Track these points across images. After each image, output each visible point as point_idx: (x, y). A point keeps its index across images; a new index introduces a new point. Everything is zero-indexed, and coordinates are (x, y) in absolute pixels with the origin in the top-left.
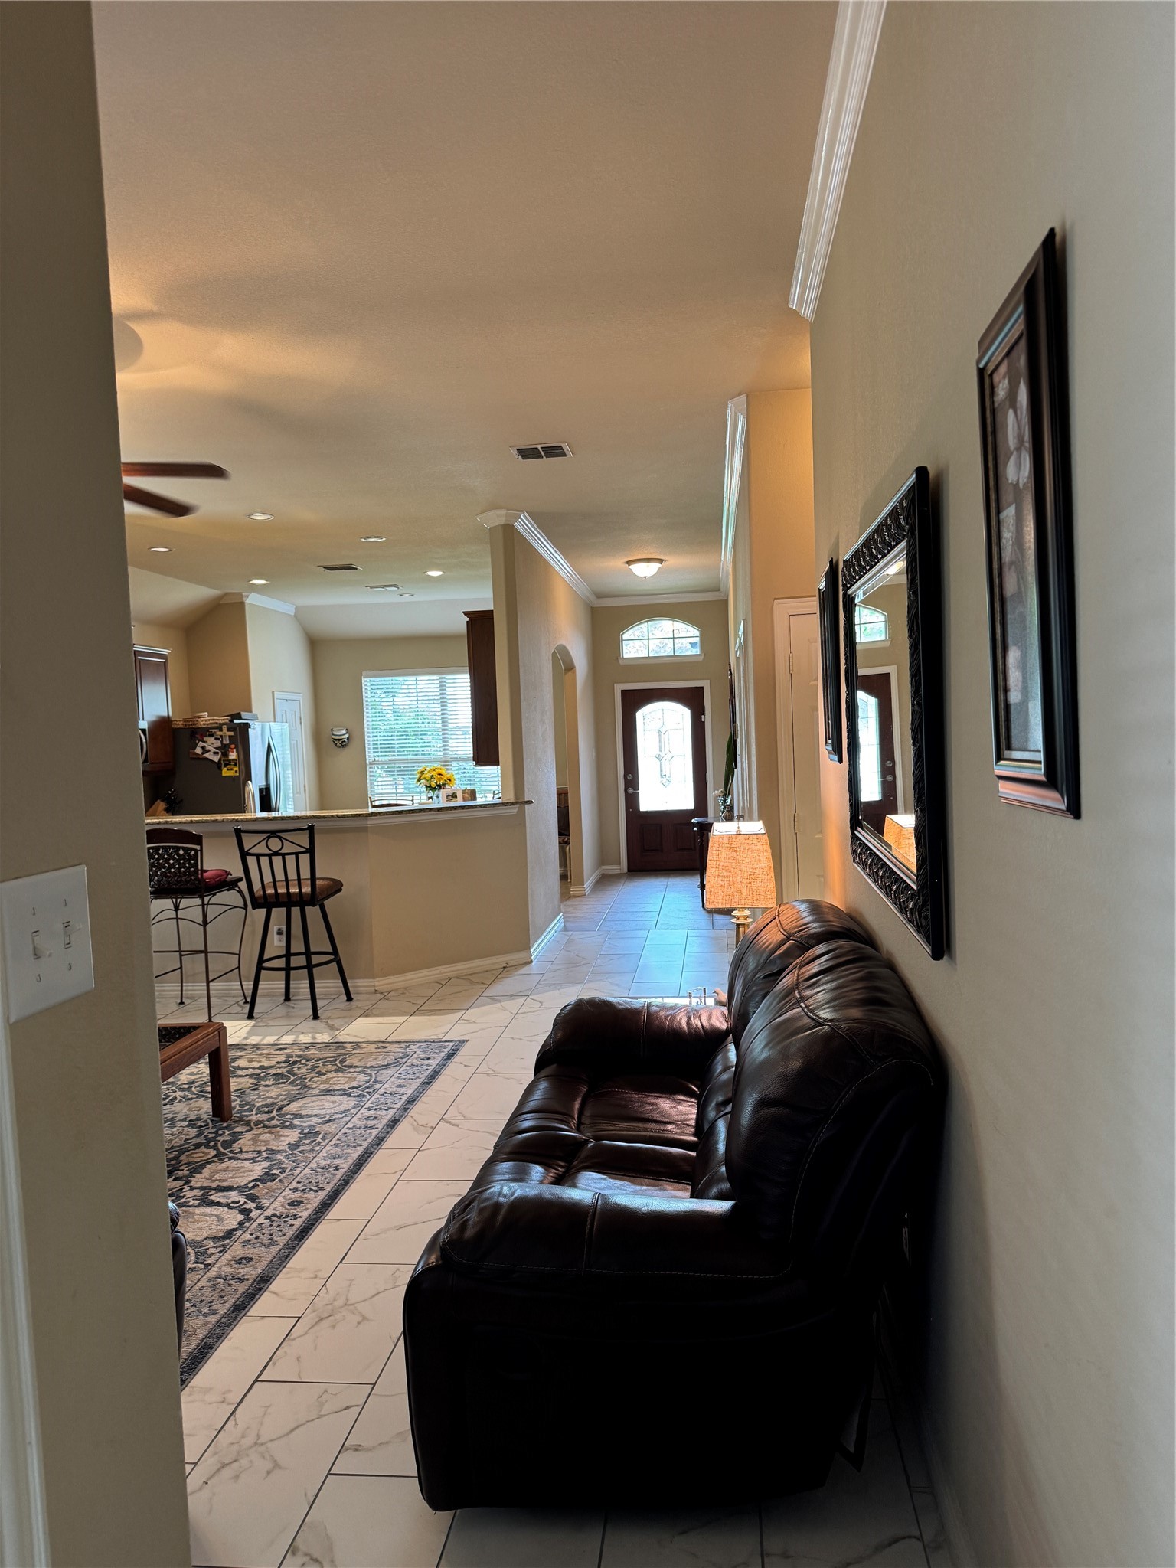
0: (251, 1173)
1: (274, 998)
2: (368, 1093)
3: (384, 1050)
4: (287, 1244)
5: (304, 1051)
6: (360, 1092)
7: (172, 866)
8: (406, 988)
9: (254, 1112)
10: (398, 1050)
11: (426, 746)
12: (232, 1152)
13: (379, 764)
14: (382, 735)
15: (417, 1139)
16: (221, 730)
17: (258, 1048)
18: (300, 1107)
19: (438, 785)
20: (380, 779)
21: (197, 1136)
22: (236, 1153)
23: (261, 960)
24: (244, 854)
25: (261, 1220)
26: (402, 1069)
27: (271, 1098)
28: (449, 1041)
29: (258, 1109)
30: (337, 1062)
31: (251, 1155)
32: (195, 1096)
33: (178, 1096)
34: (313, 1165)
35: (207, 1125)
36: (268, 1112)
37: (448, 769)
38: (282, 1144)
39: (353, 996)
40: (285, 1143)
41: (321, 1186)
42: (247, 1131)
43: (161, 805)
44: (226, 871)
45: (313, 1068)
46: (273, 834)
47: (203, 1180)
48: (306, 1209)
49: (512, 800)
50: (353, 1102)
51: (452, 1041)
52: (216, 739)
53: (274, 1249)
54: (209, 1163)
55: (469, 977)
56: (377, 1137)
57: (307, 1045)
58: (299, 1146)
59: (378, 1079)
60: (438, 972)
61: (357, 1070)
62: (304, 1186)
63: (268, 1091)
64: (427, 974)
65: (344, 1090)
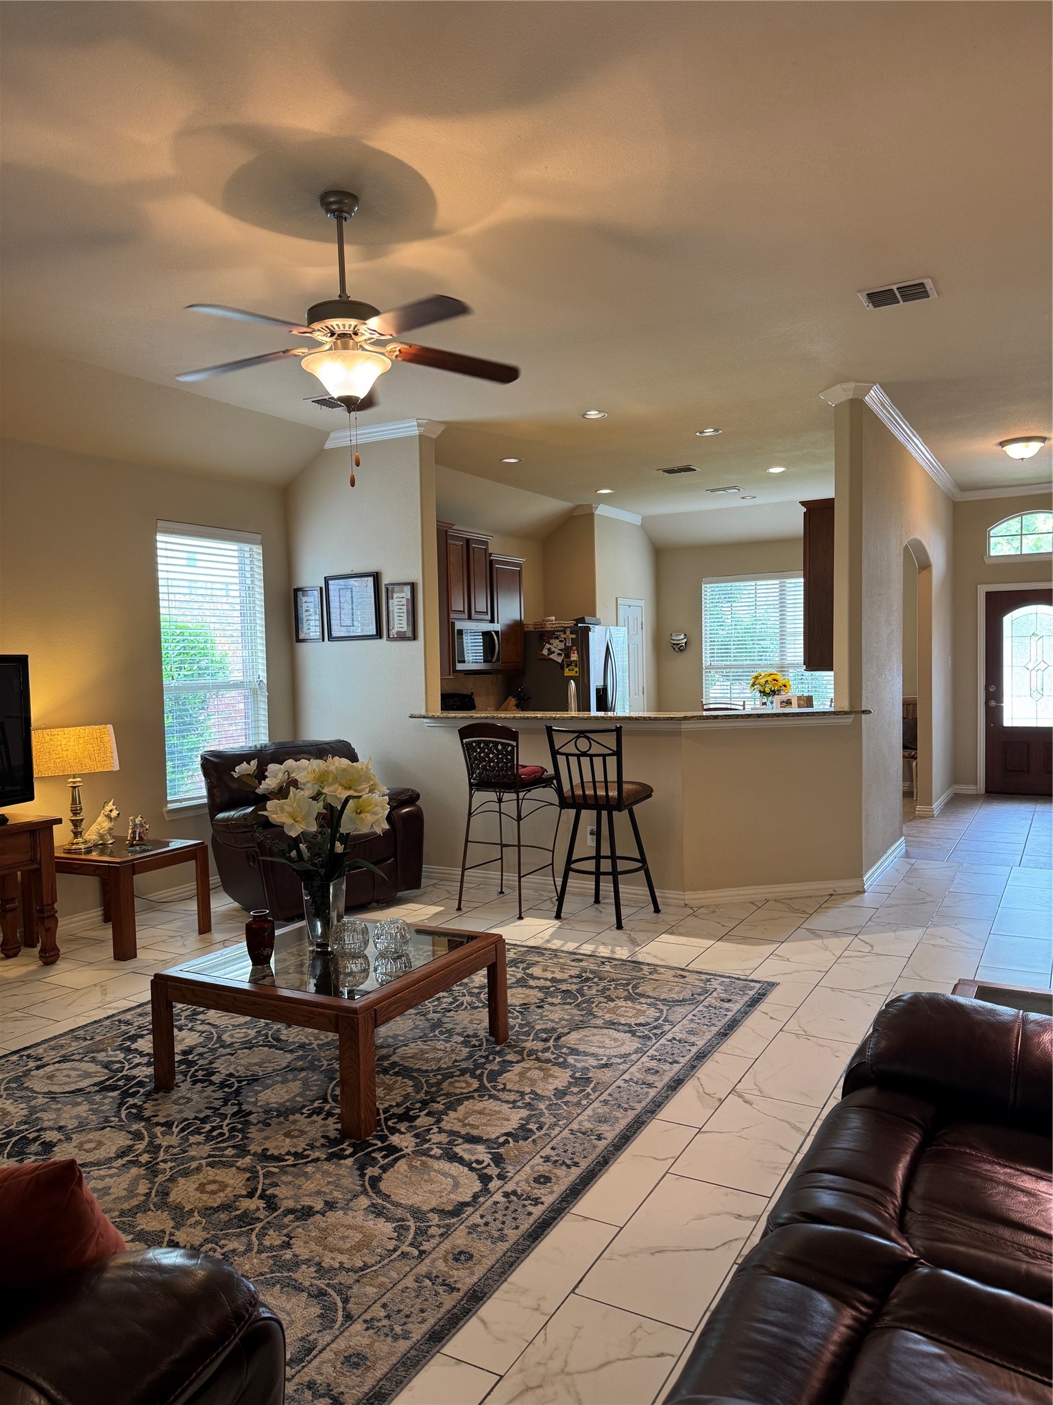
0: (506, 1123)
1: (585, 899)
2: (655, 1034)
3: (682, 980)
4: (516, 1243)
5: (599, 967)
6: (646, 1032)
7: (491, 760)
8: (717, 906)
9: (531, 1038)
10: (697, 983)
11: (765, 652)
12: (494, 1087)
13: (714, 668)
14: (720, 640)
15: (698, 1115)
16: (565, 633)
17: (556, 955)
18: (579, 1040)
19: (772, 691)
20: (718, 683)
21: (467, 1059)
22: (499, 1090)
23: (569, 861)
24: (555, 753)
25: (498, 1197)
26: (697, 1009)
27: (553, 1021)
28: (756, 981)
29: (536, 1034)
30: (630, 987)
31: (512, 1097)
32: (481, 1005)
33: (465, 1002)
34: (575, 1126)
35: (481, 1045)
36: (546, 1040)
37: (783, 675)
38: (547, 1088)
39: (660, 907)
40: (551, 1087)
41: (576, 1160)
42: (517, 1062)
43: (512, 701)
44: (542, 768)
45: (605, 989)
46: (582, 734)
47: (456, 1121)
48: (552, 1192)
49: (846, 708)
50: (636, 1044)
51: (759, 982)
52: (560, 641)
53: (503, 1247)
54: (467, 1098)
55: (788, 901)
56: (653, 1101)
57: (604, 960)
58: (566, 1094)
59: (670, 1018)
60: (754, 891)
61: (649, 1001)
62: (558, 1155)
63: (552, 1011)
64: (741, 892)
65: (630, 1025)
